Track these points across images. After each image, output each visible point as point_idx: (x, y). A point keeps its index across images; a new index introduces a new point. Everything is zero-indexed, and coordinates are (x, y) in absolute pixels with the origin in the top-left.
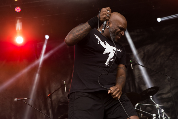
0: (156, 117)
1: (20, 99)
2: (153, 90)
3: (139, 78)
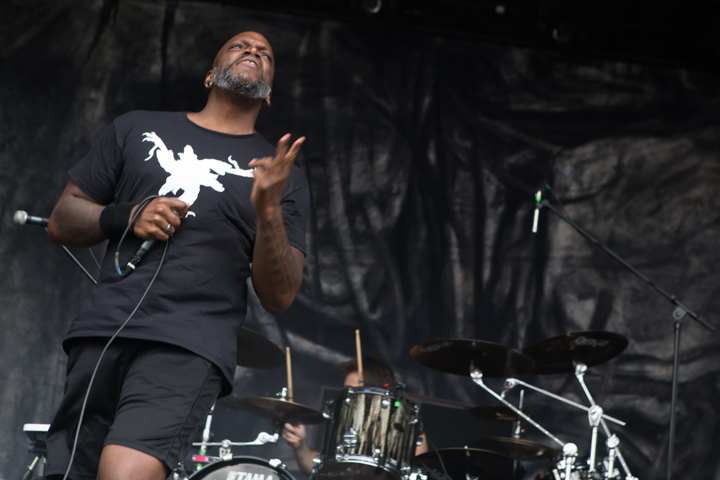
0: (574, 459)
1: (39, 219)
2: (600, 344)
3: (567, 260)
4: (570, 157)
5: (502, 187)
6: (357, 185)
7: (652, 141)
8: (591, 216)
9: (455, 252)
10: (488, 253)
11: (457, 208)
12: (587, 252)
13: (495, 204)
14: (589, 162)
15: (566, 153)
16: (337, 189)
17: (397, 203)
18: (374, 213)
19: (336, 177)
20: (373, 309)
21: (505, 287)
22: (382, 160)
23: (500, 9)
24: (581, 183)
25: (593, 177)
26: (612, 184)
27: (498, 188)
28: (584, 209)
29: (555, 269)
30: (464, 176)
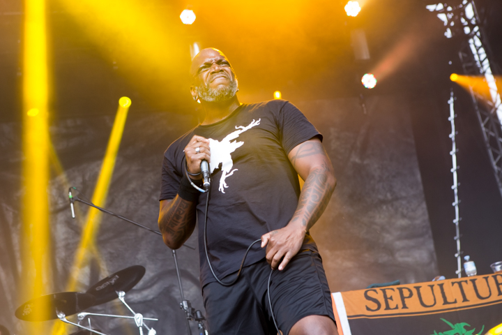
3: (67, 246)
4: (53, 184)
5: (16, 212)
7: (99, 162)
10: (18, 255)
13: (15, 224)
24: (63, 198)
26: (82, 193)
27: (14, 213)
29: (61, 253)
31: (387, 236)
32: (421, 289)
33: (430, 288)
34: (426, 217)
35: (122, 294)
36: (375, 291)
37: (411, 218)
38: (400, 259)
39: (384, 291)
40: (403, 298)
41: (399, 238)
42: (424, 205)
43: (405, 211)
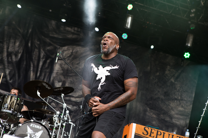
3: (57, 73)
4: (61, 49)
5: (45, 54)
6: (10, 50)
7: (80, 47)
8: (64, 63)
9: (32, 68)
10: (39, 69)
11: (34, 58)
12: (62, 72)
13: (43, 58)
14: (66, 51)
15: (60, 48)
16: (5, 50)
17: (20, 55)
18: (14, 57)
19: (6, 47)
20: (10, 80)
21: (42, 78)
22: (17, 44)
23: (50, 11)
24: (63, 56)
25: (66, 54)
26: (70, 56)
27: (44, 54)
28: (63, 62)
29: (54, 75)
30: (36, 50)
31: (173, 112)
32: (165, 134)
33: (168, 135)
34: (191, 110)
35: (63, 95)
36: (149, 128)
37: (185, 108)
38: (174, 121)
39: (152, 130)
40: (157, 134)
41: (177, 114)
42: (191, 106)
43: (184, 105)
